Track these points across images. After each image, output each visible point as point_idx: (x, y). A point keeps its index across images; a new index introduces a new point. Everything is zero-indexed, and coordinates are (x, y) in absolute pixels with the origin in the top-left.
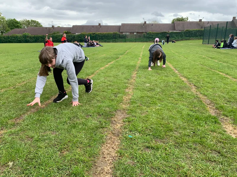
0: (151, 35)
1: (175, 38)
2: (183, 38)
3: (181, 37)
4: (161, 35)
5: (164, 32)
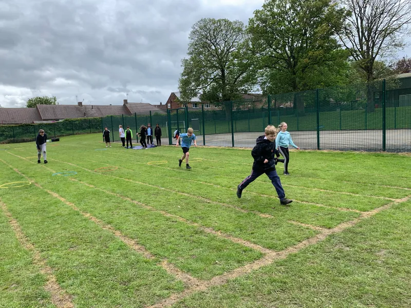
4: (20, 130)
5: (26, 125)
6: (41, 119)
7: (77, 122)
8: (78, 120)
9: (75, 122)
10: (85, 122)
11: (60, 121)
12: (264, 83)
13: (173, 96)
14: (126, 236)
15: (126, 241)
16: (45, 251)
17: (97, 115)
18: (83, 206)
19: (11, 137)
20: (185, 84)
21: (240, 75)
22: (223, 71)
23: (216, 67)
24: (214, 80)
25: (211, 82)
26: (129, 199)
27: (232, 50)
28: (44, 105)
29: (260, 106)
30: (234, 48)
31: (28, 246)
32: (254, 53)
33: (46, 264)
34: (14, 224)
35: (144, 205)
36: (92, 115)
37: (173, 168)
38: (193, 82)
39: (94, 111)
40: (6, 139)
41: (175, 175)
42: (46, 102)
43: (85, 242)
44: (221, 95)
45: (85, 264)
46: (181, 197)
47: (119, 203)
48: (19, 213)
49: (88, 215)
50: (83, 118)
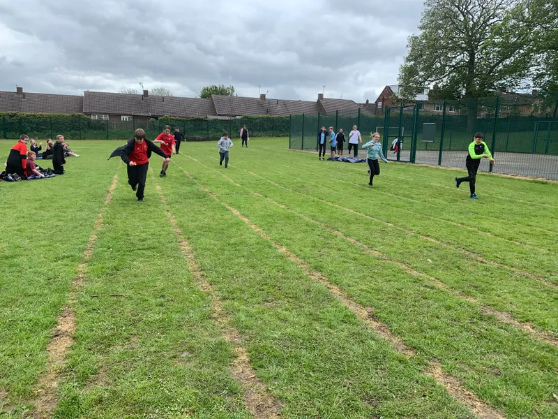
4: (192, 126)
5: (198, 120)
6: (215, 114)
7: (258, 121)
8: (259, 118)
9: (255, 119)
10: (267, 121)
11: (238, 117)
12: (541, 76)
13: (388, 90)
14: (350, 297)
15: (353, 308)
16: (227, 298)
17: (281, 113)
18: (274, 234)
20: (409, 73)
21: (501, 62)
22: (472, 56)
23: (462, 48)
24: (456, 68)
25: (450, 72)
26: (340, 234)
27: (491, 21)
28: (220, 96)
29: (526, 112)
30: (496, 19)
31: (204, 285)
32: (530, 25)
33: (231, 324)
34: (186, 247)
36: (276, 113)
38: (422, 70)
39: (279, 108)
42: (222, 92)
43: (286, 296)
44: (464, 92)
45: (292, 338)
46: (427, 244)
47: (327, 238)
48: (191, 232)
49: (283, 249)
50: (265, 116)
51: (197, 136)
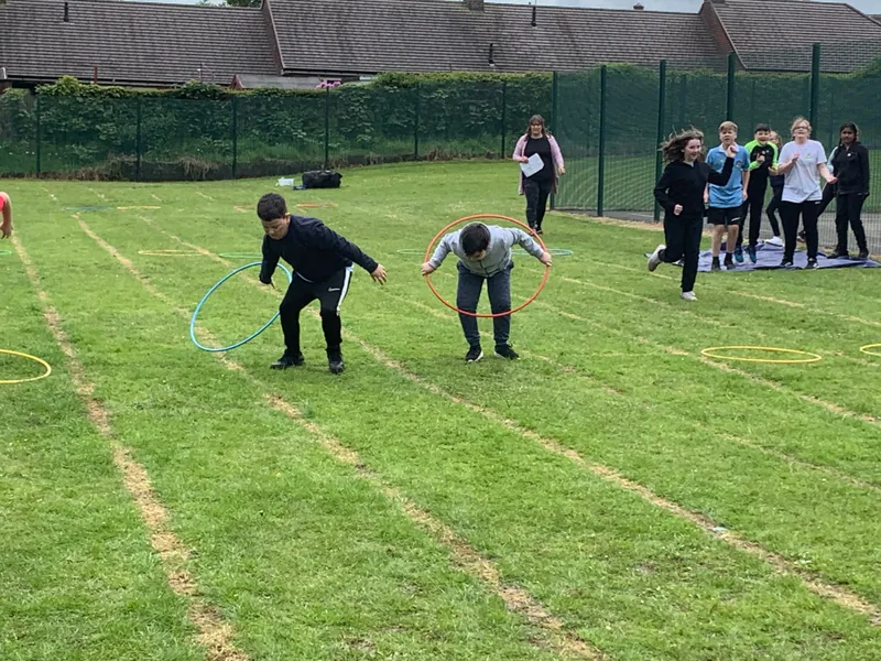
0: (75, 114)
1: (303, 147)
2: (364, 146)
3: (351, 136)
4: (171, 118)
5: (196, 93)
7: (442, 94)
8: (448, 83)
10: (481, 95)
11: (365, 82)
17: (543, 60)
19: (125, 148)
26: (489, 570)
35: (556, 624)
36: (526, 61)
37: (862, 410)
40: (101, 157)
41: (849, 458)
46: (816, 618)
47: (422, 589)
51: (187, 160)
